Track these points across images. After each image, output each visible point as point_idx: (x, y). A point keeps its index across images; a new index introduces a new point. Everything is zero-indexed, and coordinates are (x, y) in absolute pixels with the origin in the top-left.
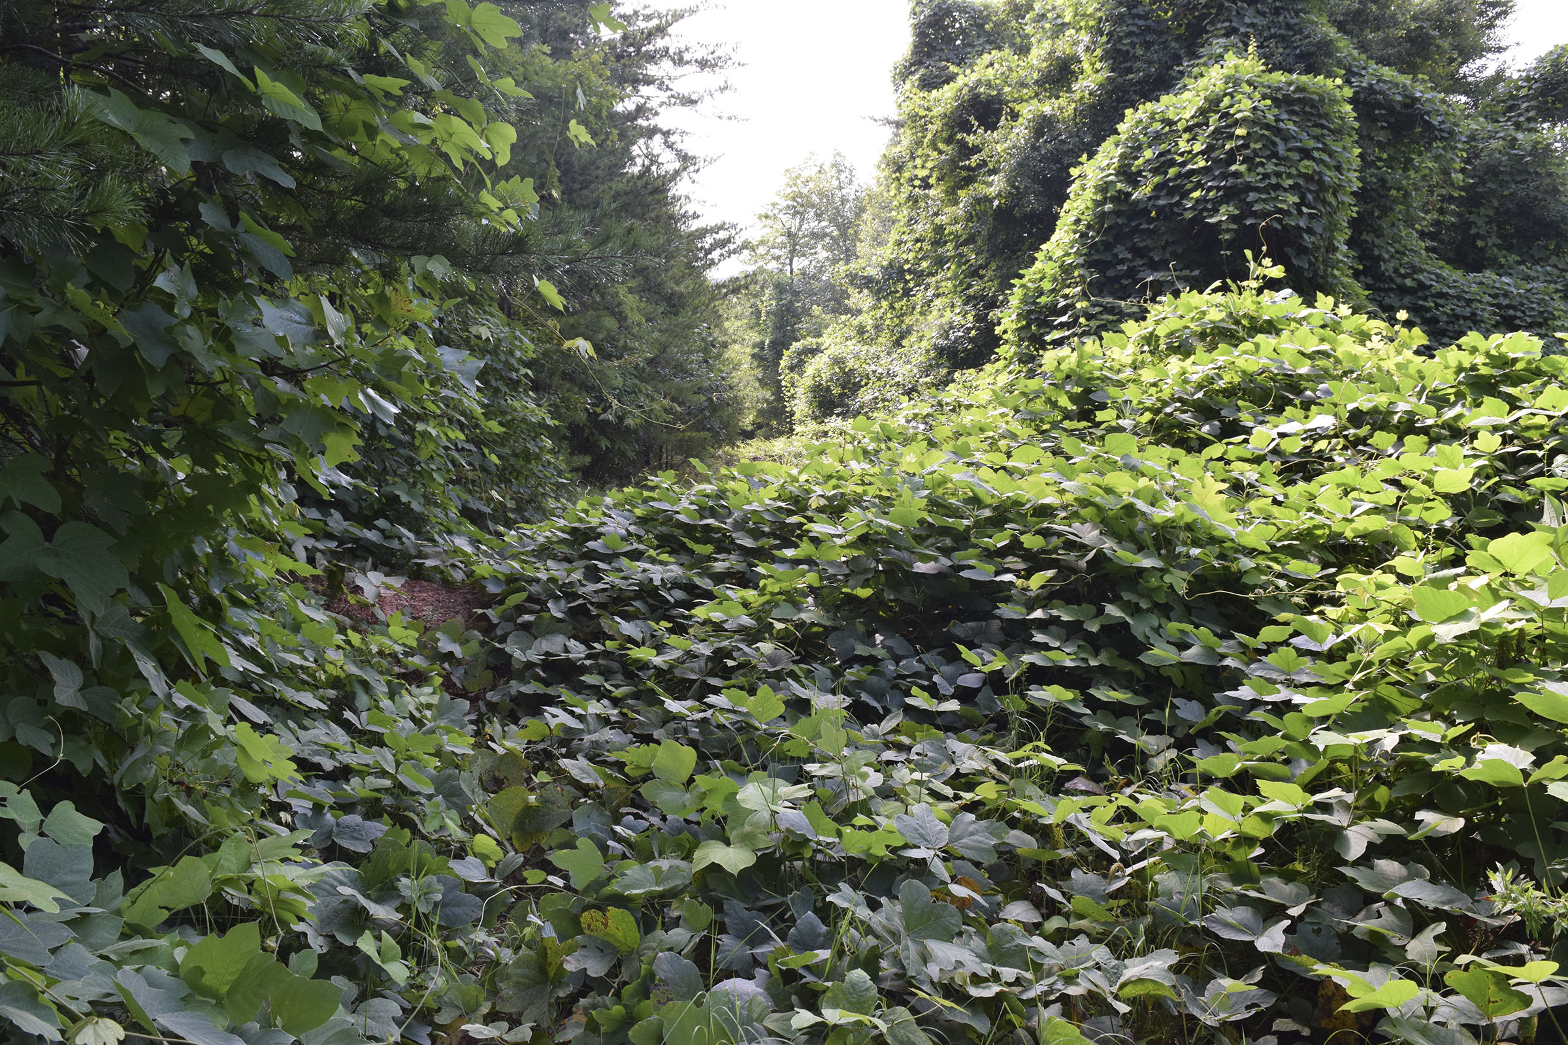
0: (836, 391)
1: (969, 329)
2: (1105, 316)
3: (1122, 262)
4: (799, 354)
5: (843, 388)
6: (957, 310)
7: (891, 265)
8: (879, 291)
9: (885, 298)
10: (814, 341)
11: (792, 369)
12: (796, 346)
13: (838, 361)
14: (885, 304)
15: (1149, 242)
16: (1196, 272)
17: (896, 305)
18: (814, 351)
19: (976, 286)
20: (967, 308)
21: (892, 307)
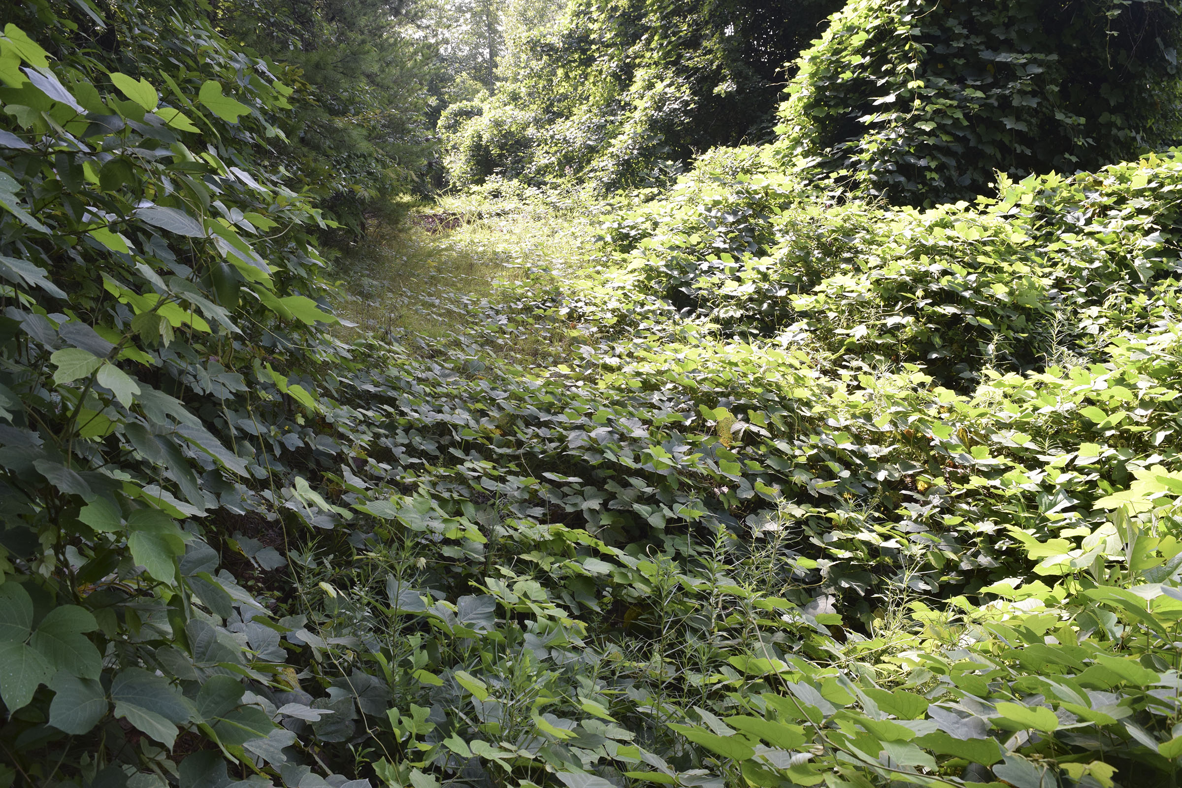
0: (495, 151)
1: (687, 103)
2: (942, 100)
3: (958, 37)
4: (456, 115)
5: (501, 149)
6: (667, 82)
7: (570, 35)
8: (558, 60)
9: (563, 66)
10: (469, 104)
11: (448, 128)
12: (454, 107)
13: (498, 124)
14: (560, 72)
15: (989, 17)
16: (1054, 57)
17: (572, 75)
18: (469, 114)
19: (694, 60)
20: (680, 80)
21: (567, 76)
